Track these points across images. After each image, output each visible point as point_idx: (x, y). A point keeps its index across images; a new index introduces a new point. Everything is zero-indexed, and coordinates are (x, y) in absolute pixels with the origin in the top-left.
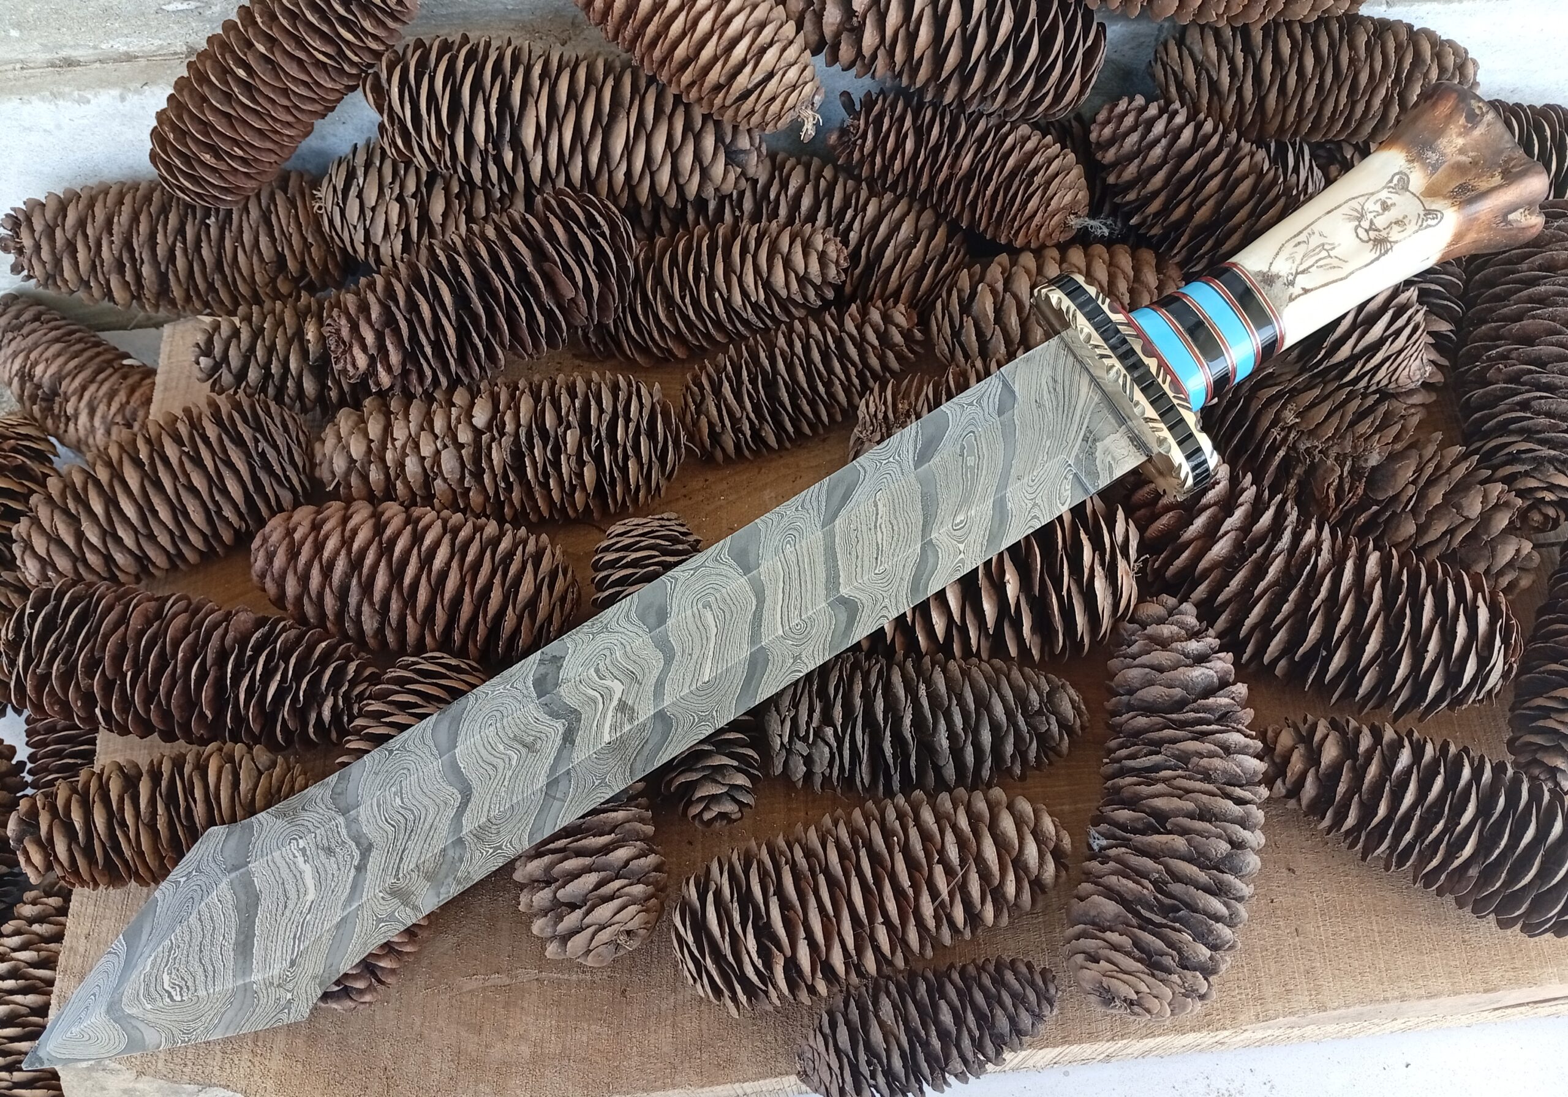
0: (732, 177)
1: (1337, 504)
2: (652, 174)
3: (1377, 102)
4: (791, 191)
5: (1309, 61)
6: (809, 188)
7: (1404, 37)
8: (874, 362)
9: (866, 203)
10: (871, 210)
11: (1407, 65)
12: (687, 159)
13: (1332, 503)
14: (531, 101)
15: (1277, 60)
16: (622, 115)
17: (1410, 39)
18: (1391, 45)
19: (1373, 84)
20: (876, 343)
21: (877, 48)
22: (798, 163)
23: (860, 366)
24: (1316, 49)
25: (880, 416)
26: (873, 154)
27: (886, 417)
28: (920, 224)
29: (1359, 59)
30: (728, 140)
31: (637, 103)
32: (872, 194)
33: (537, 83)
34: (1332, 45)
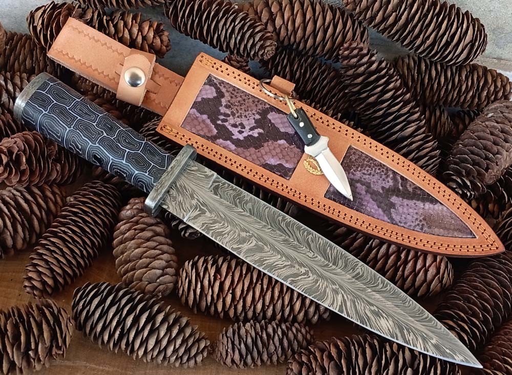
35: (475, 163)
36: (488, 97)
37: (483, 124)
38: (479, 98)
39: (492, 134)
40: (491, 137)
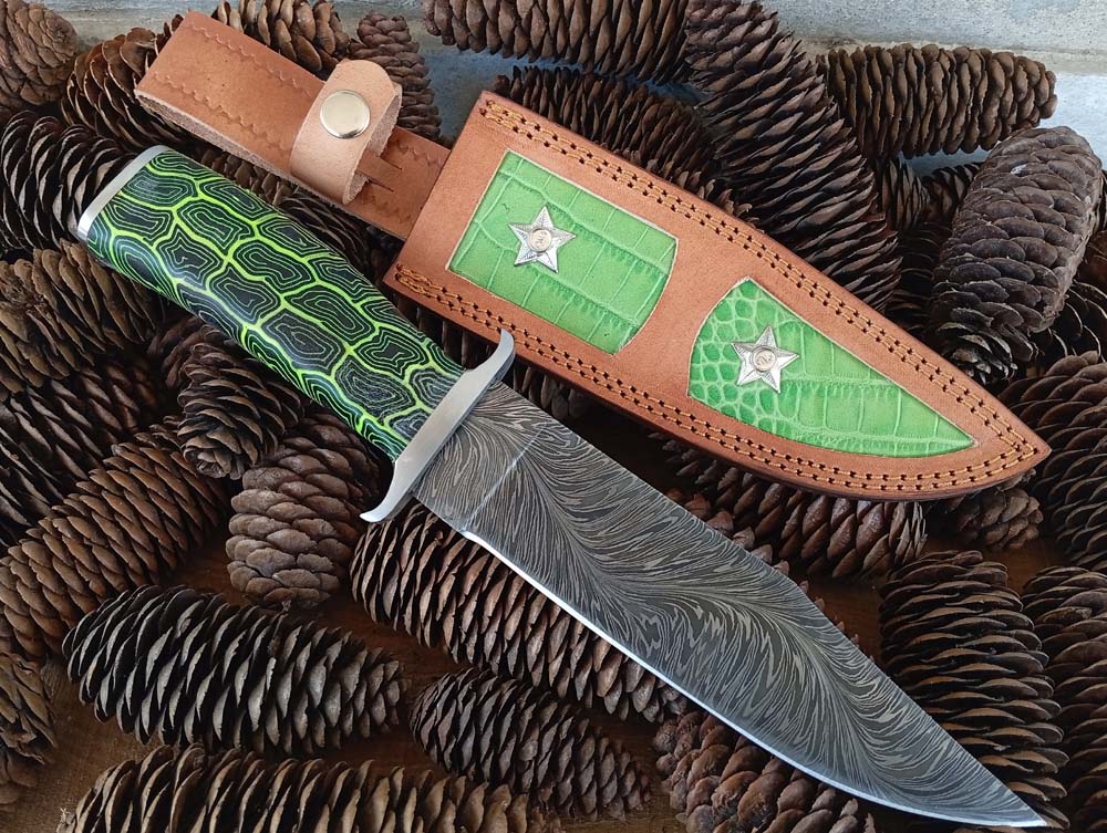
35: (1015, 297)
36: (1002, 117)
37: (1010, 194)
38: (983, 126)
39: (1038, 217)
40: (1041, 227)
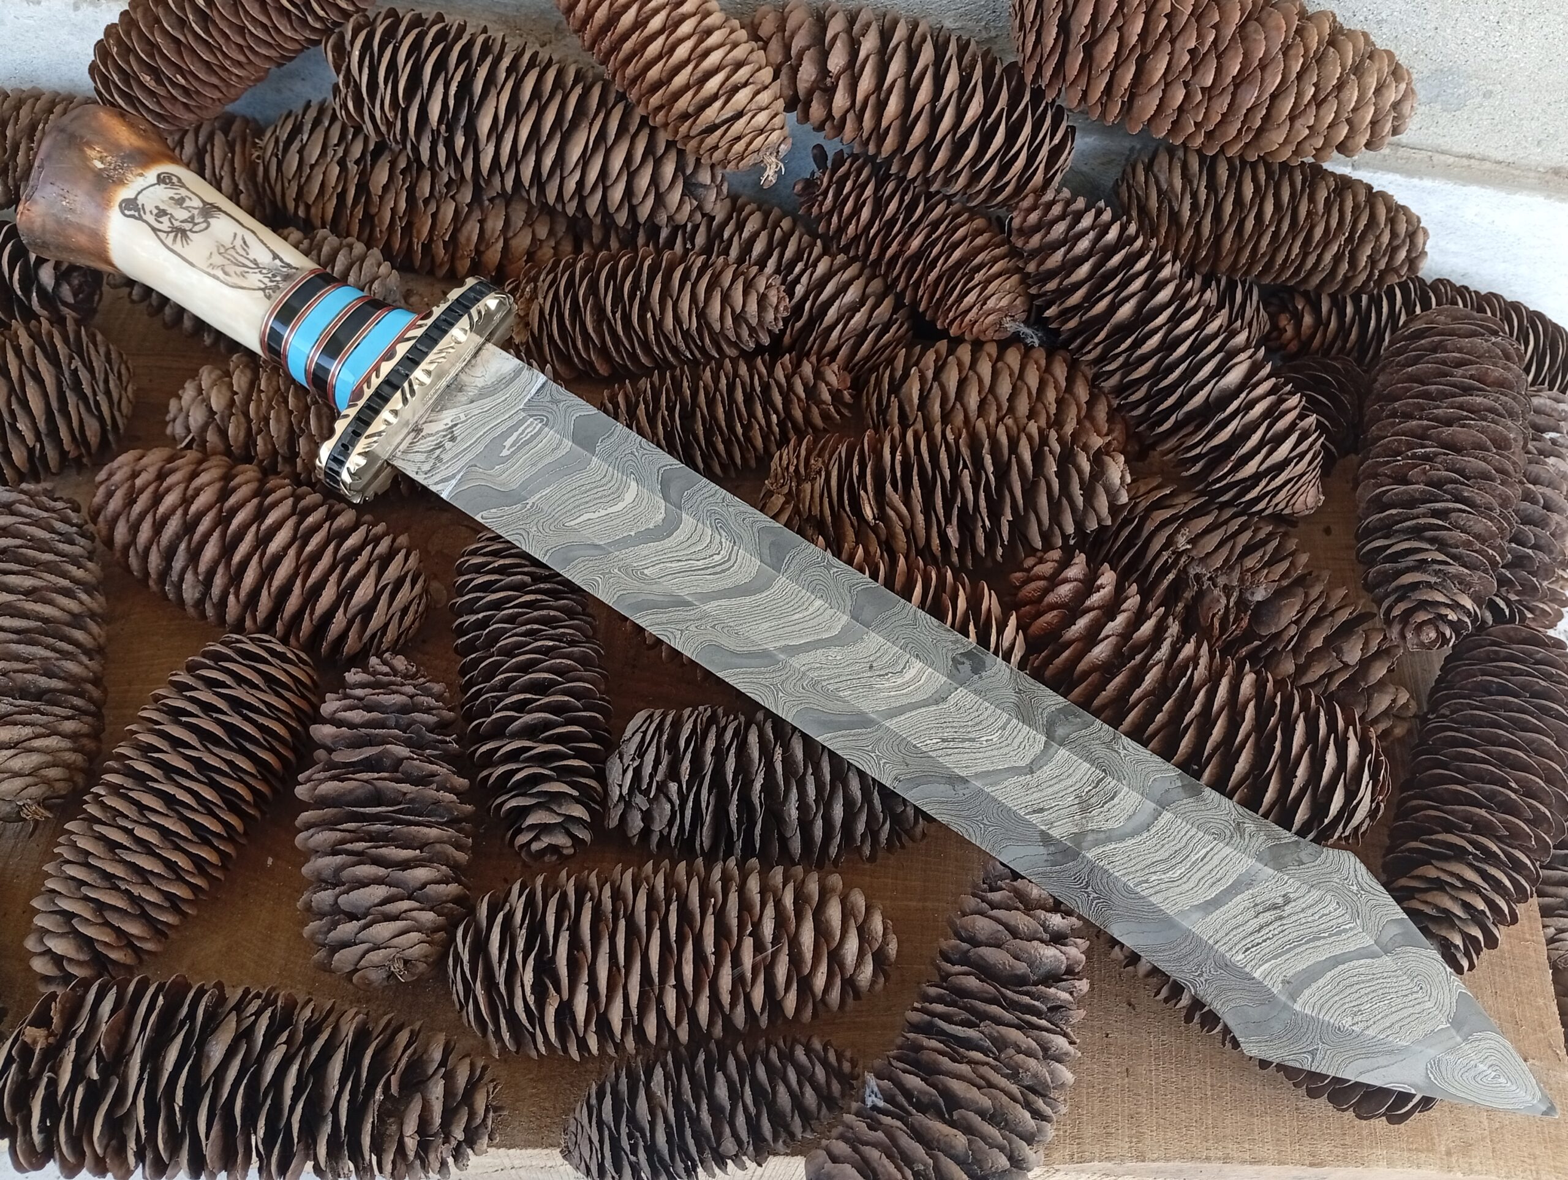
0: (687, 208)
1: (1222, 634)
2: (605, 189)
3: (1328, 257)
4: (746, 234)
5: (1269, 208)
6: (764, 236)
7: (1362, 198)
8: (798, 414)
9: (818, 260)
10: (822, 268)
11: (1361, 226)
12: (643, 181)
13: (1217, 632)
14: (493, 92)
15: (1238, 201)
16: (585, 125)
17: (1367, 201)
18: (1349, 204)
19: (1327, 239)
20: (803, 395)
21: (847, 111)
22: (759, 209)
23: (783, 415)
24: (1277, 197)
25: (792, 469)
26: (830, 213)
27: (797, 470)
28: (869, 290)
29: (1316, 213)
30: (689, 172)
31: (602, 115)
32: (825, 251)
33: (502, 75)
34: (1293, 195)
